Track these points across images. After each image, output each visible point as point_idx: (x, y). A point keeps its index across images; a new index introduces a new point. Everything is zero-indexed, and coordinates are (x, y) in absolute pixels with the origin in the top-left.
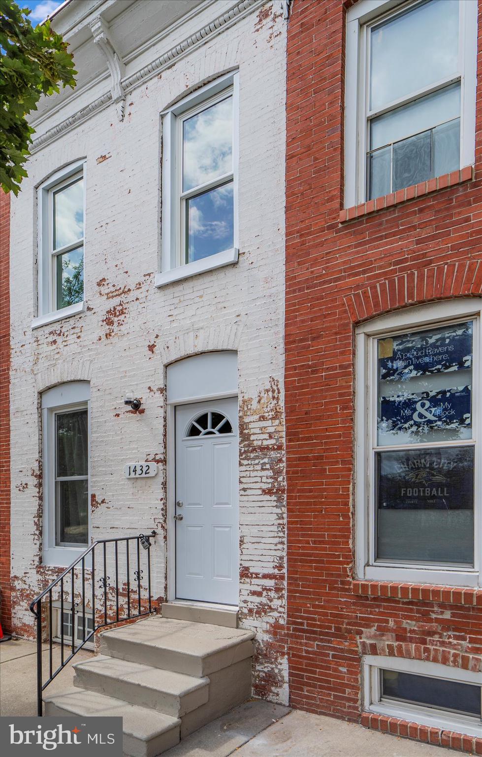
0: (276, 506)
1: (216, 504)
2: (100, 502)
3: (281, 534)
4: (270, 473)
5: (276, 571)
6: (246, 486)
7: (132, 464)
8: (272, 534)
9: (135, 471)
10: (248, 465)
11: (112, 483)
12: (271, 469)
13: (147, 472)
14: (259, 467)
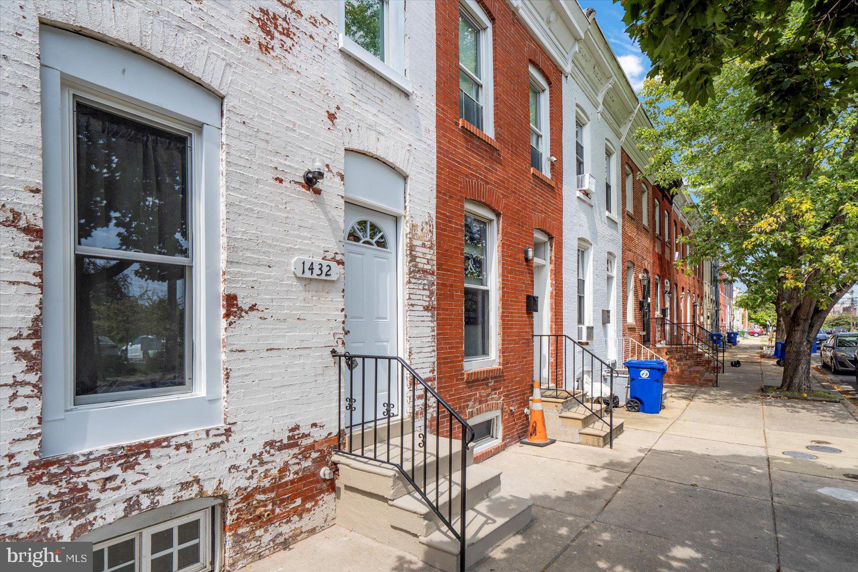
0: (431, 321)
1: (376, 319)
2: (246, 308)
3: (433, 344)
4: (427, 293)
5: (431, 375)
6: (413, 302)
7: (308, 259)
8: (429, 344)
9: (311, 269)
10: (415, 283)
11: (270, 280)
12: (429, 290)
13: (328, 273)
14: (421, 287)
